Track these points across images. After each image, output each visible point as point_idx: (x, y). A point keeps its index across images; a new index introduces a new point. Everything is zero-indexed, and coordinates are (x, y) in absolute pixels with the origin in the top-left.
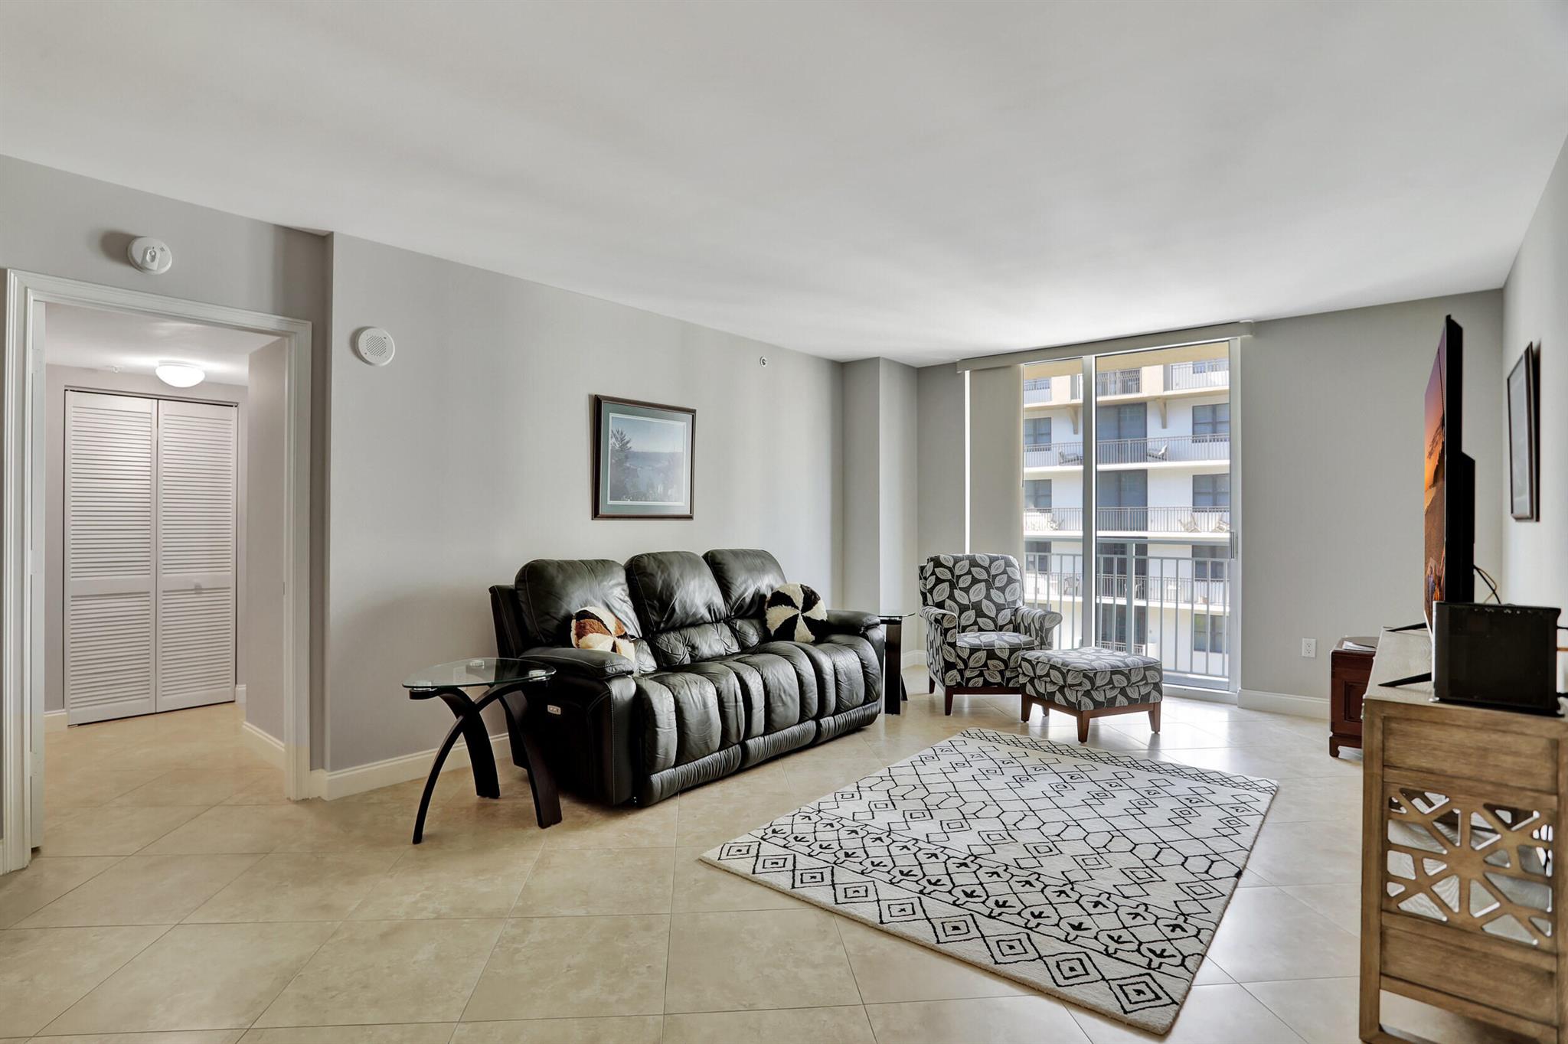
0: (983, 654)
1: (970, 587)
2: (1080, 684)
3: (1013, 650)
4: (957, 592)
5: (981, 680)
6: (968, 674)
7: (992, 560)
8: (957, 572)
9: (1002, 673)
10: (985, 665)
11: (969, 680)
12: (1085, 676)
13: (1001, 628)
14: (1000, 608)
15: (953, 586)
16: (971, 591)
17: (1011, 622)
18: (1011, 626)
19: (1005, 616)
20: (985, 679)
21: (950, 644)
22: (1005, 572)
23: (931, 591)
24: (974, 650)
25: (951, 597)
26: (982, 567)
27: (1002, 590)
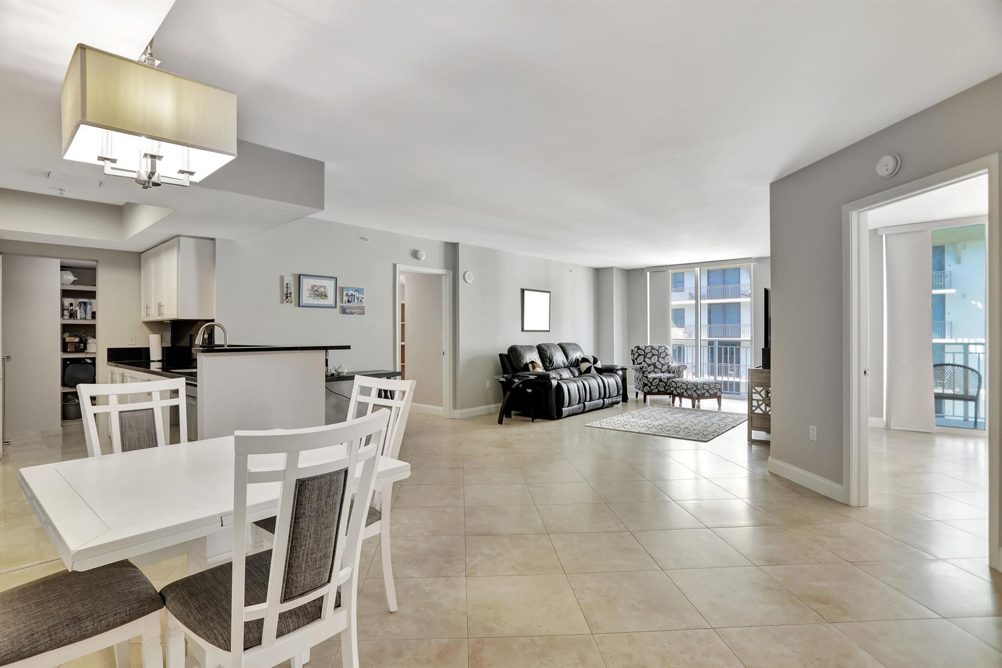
0: (657, 380)
1: (651, 357)
2: (692, 388)
3: (669, 379)
4: (646, 359)
5: (657, 390)
6: (652, 388)
7: (660, 347)
8: (646, 352)
9: (664, 387)
10: (658, 384)
11: (652, 390)
12: (694, 385)
13: (664, 372)
14: (663, 365)
15: (645, 357)
16: (652, 359)
17: (667, 370)
18: (667, 372)
19: (665, 368)
20: (658, 390)
21: (645, 377)
22: (665, 352)
23: (636, 359)
24: (654, 379)
25: (644, 361)
26: (656, 350)
27: (664, 358)
